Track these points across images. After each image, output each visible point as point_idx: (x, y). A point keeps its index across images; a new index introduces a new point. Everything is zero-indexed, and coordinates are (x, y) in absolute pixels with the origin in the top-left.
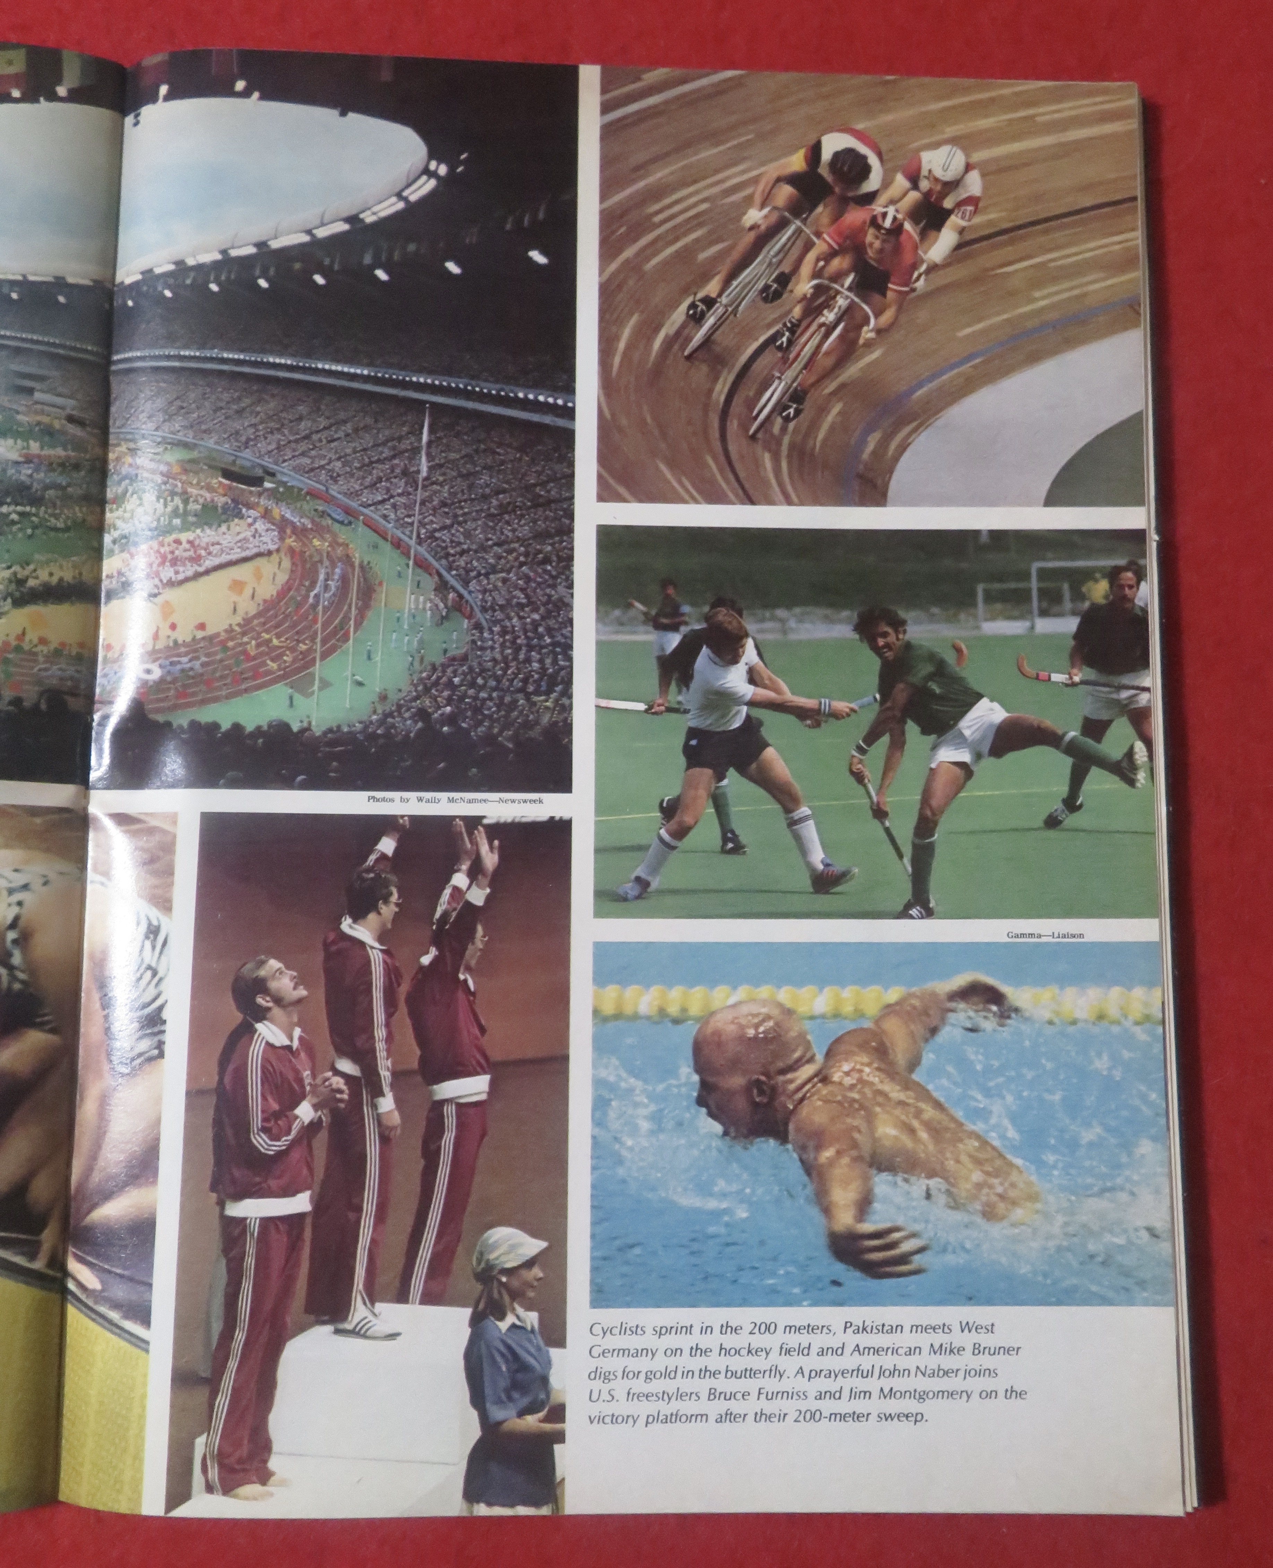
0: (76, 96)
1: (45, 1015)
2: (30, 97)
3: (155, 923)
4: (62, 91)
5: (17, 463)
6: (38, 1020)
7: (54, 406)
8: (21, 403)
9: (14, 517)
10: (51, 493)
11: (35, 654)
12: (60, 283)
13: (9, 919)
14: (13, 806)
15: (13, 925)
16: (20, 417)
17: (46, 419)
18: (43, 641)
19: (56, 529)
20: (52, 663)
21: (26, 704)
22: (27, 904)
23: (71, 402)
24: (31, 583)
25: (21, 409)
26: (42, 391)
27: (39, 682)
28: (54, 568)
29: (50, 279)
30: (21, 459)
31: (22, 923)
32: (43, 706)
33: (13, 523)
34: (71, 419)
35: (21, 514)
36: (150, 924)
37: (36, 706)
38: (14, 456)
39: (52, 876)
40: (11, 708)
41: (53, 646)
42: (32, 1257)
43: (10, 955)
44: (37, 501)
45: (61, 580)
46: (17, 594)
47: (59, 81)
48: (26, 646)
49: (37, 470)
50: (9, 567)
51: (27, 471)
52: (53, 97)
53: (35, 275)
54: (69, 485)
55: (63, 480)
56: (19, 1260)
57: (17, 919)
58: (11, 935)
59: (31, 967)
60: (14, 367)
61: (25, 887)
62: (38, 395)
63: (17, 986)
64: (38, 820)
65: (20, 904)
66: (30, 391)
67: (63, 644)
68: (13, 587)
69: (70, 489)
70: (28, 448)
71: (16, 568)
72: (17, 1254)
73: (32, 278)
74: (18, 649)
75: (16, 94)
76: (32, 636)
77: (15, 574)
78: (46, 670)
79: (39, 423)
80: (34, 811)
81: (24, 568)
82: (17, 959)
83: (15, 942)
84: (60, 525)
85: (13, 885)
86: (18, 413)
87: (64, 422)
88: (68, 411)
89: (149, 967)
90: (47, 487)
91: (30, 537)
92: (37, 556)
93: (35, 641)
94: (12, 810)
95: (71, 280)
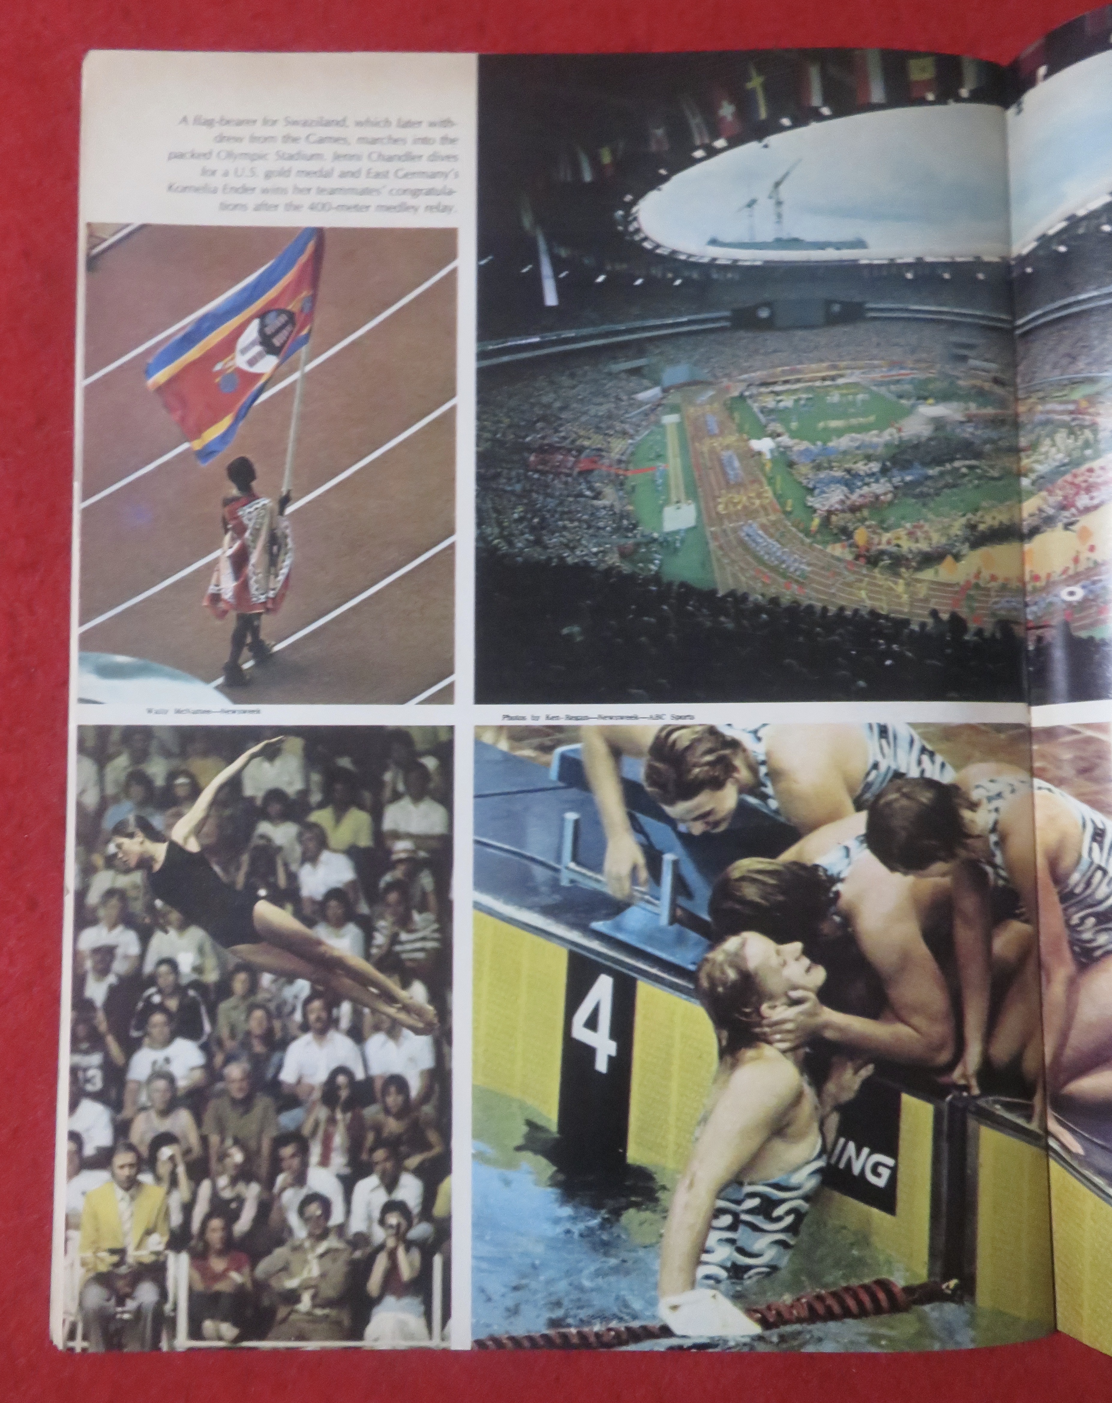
0: (976, 97)
1: (1022, 907)
2: (942, 99)
3: (1100, 826)
4: (964, 93)
5: (962, 423)
6: (1017, 911)
7: (984, 370)
8: (958, 370)
9: (964, 470)
10: (988, 447)
11: (988, 590)
12: (978, 264)
13: (990, 825)
14: (985, 724)
15: (994, 830)
16: (961, 383)
17: (978, 383)
18: (993, 578)
19: (993, 479)
20: (1002, 596)
21: (987, 634)
22: (1002, 810)
23: (993, 366)
24: (982, 527)
25: (961, 375)
26: (975, 358)
27: (993, 614)
28: (995, 513)
29: (970, 259)
30: (963, 419)
31: (999, 827)
32: (998, 635)
33: (964, 475)
34: (996, 381)
35: (971, 468)
36: (1096, 828)
37: (993, 635)
38: (959, 417)
39: (1017, 784)
40: (975, 638)
41: (1000, 581)
42: (1029, 1118)
43: (993, 855)
44: (978, 455)
45: (1001, 523)
46: (972, 538)
47: (961, 85)
48: (982, 584)
49: (976, 428)
50: (964, 515)
51: (970, 429)
52: (959, 99)
53: (961, 256)
54: (1000, 439)
55: (993, 434)
56: (1021, 1122)
57: (996, 823)
58: (993, 838)
59: (1009, 867)
60: (954, 338)
61: (999, 795)
62: (972, 362)
63: (1001, 882)
64: (1002, 736)
65: (997, 810)
66: (964, 358)
67: (1007, 579)
68: (968, 532)
69: (1001, 443)
70: (967, 409)
71: (970, 516)
72: (1019, 1116)
73: (959, 259)
74: (977, 586)
75: (931, 97)
76: (986, 574)
77: (969, 520)
78: (996, 603)
79: (974, 387)
80: (999, 728)
81: (974, 514)
82: (999, 860)
83: (996, 844)
84: (995, 473)
85: (991, 794)
86: (958, 378)
87: (991, 384)
88: (993, 374)
89: (1099, 868)
90: (985, 442)
91: (978, 487)
92: (984, 504)
93: (988, 578)
94: (983, 728)
95: (987, 258)
